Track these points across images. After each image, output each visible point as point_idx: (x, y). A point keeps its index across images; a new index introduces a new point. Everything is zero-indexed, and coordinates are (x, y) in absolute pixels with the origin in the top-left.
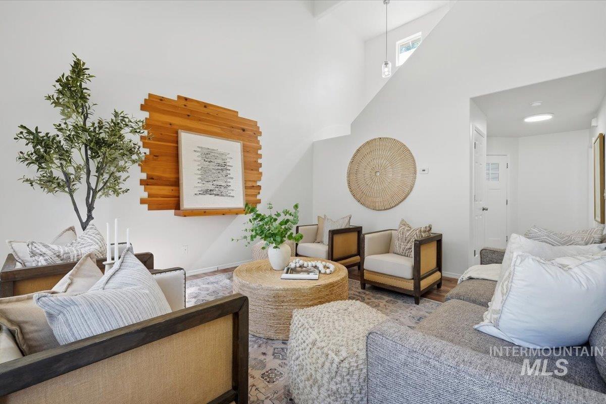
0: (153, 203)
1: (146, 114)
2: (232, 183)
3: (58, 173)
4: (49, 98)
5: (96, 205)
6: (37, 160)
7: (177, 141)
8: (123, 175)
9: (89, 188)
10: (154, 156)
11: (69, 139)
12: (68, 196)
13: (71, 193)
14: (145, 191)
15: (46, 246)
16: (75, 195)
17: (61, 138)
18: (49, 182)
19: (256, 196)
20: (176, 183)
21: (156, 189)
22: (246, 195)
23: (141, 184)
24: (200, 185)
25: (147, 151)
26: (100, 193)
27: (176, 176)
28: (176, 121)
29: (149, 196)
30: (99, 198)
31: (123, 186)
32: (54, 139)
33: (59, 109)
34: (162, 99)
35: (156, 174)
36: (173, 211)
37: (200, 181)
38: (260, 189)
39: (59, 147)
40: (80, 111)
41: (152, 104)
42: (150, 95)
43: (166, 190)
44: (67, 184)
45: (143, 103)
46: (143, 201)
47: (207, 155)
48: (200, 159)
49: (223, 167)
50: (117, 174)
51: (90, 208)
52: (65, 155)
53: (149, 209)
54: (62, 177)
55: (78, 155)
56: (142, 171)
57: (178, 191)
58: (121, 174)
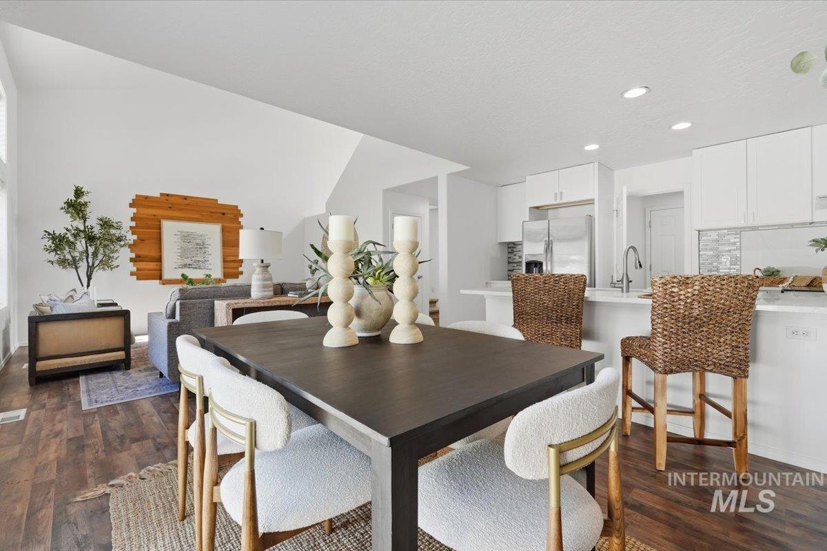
0: (140, 275)
1: (134, 210)
2: (210, 258)
3: (68, 257)
4: (62, 208)
5: (93, 276)
6: (54, 250)
7: (160, 228)
8: (115, 255)
9: (88, 266)
10: (141, 240)
11: (75, 236)
12: (74, 270)
13: (76, 268)
14: (134, 266)
15: (57, 297)
16: (79, 270)
17: (69, 235)
18: (63, 263)
19: (238, 268)
20: (159, 260)
21: (142, 265)
22: (224, 268)
23: (131, 261)
24: (179, 261)
25: (135, 237)
26: (97, 268)
27: (158, 254)
28: (159, 212)
29: (138, 270)
30: (97, 271)
31: (115, 263)
32: (64, 236)
33: (69, 215)
34: (146, 198)
35: (143, 253)
36: (158, 281)
37: (180, 258)
38: (242, 262)
39: (68, 241)
40: (81, 216)
41: (138, 202)
42: (136, 196)
43: (152, 265)
44: (74, 264)
45: (131, 202)
46: (132, 274)
47: (187, 237)
48: (180, 240)
49: (202, 247)
50: (111, 255)
51: (89, 278)
52: (72, 245)
53: (138, 279)
54: (70, 258)
55: (81, 245)
56: (131, 252)
57: (161, 265)
58: (113, 255)
